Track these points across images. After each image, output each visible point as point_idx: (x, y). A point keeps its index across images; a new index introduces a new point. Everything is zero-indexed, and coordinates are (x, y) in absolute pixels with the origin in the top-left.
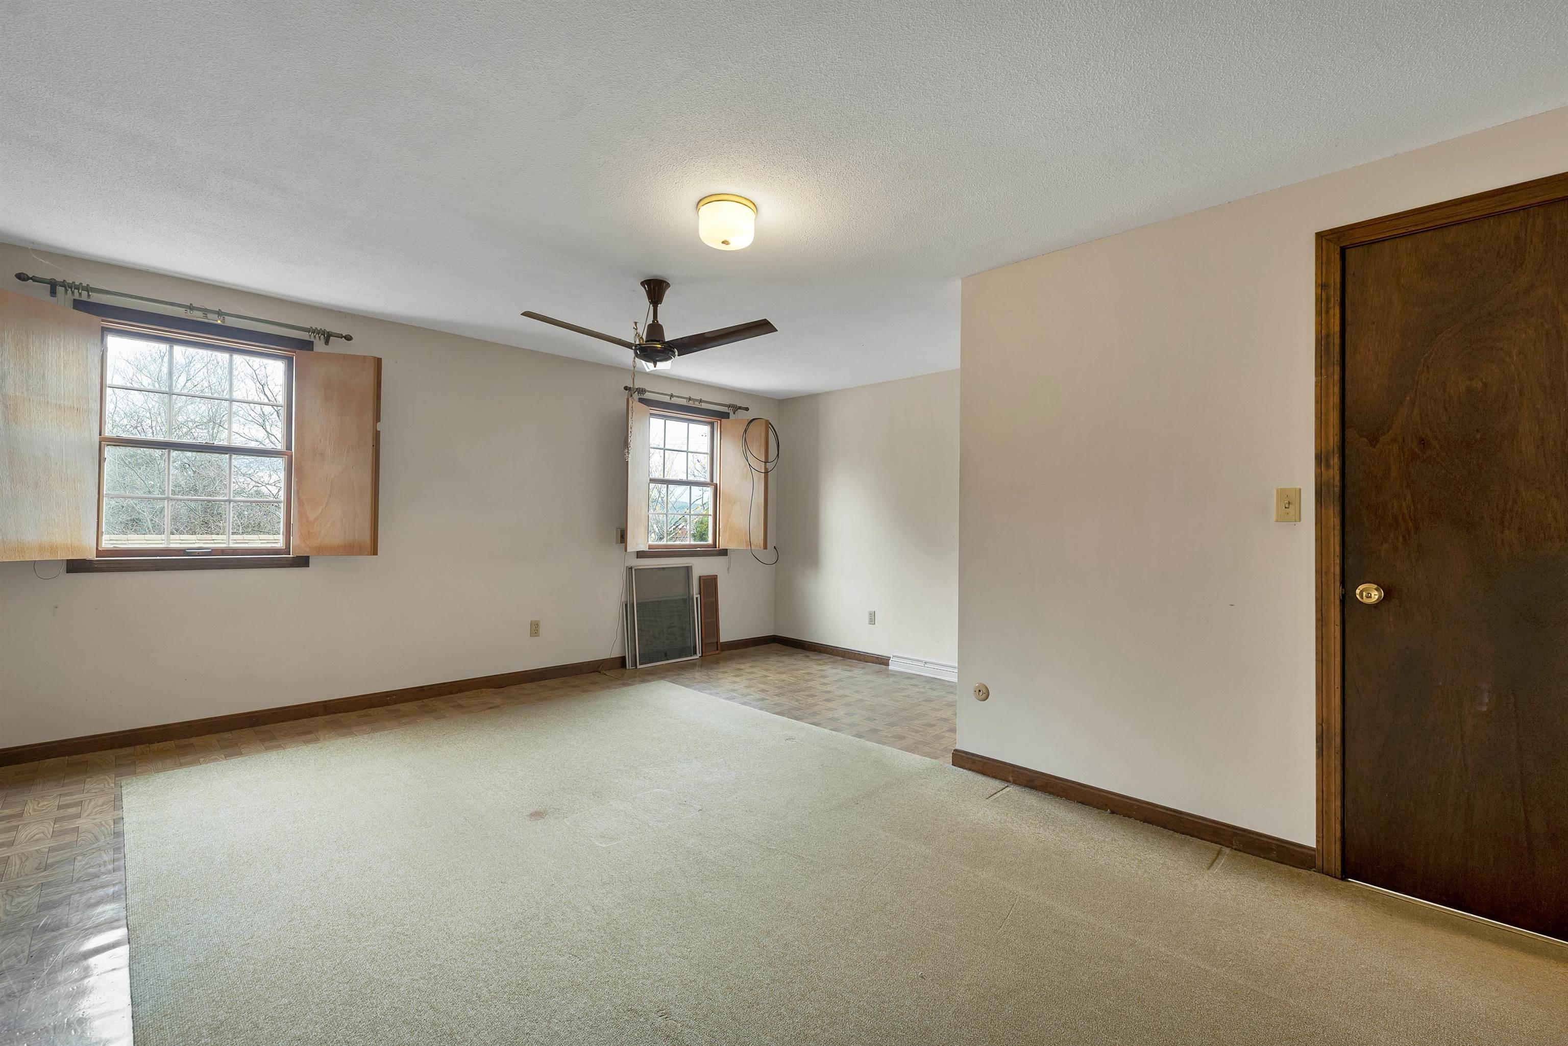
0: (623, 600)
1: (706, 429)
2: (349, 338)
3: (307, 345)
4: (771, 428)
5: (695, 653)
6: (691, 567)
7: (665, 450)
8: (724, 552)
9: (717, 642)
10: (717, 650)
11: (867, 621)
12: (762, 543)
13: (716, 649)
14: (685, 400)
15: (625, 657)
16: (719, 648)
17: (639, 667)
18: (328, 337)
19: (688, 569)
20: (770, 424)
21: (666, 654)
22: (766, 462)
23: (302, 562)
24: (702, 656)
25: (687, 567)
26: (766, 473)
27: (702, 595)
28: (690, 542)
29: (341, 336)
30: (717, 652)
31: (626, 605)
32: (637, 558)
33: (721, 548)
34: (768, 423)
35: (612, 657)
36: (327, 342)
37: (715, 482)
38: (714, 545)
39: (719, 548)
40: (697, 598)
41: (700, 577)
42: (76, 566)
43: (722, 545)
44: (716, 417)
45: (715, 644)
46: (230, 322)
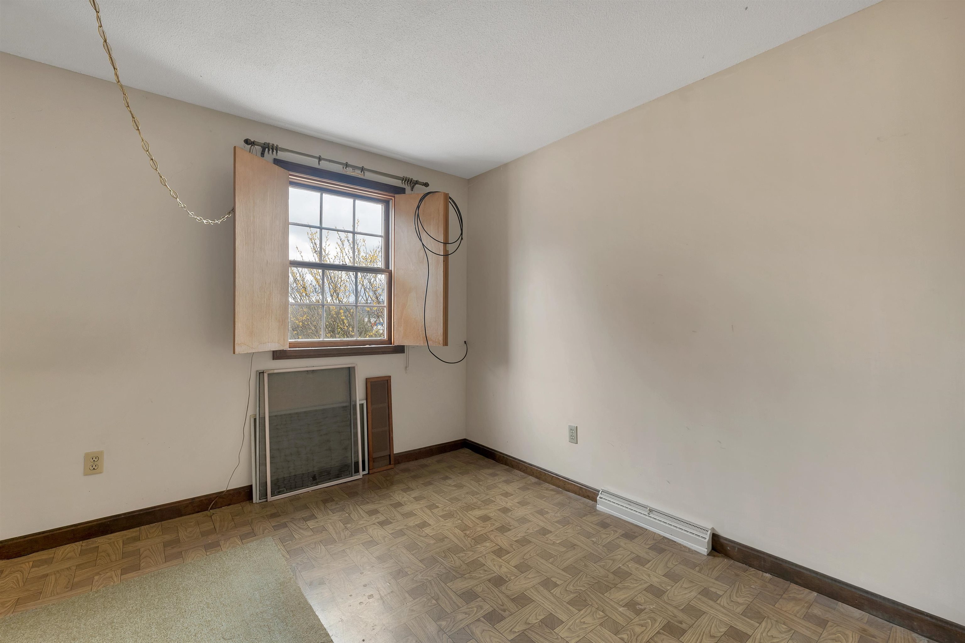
0: (251, 412)
1: (377, 209)
4: (451, 202)
5: (357, 471)
6: (354, 368)
7: (321, 228)
8: (400, 349)
9: (390, 455)
10: (390, 464)
11: (567, 438)
12: (441, 338)
13: (388, 463)
14: (341, 166)
15: (251, 486)
16: (392, 463)
17: (270, 499)
19: (350, 371)
20: (450, 198)
21: (314, 478)
22: (446, 243)
24: (369, 473)
25: (349, 368)
26: (446, 255)
27: (369, 400)
28: (357, 338)
30: (390, 467)
31: (255, 420)
32: (273, 360)
33: (396, 344)
34: (448, 199)
35: (227, 489)
37: (390, 269)
38: (390, 340)
39: (394, 345)
40: (362, 405)
41: (366, 379)
43: (397, 341)
44: (386, 191)
45: (388, 458)
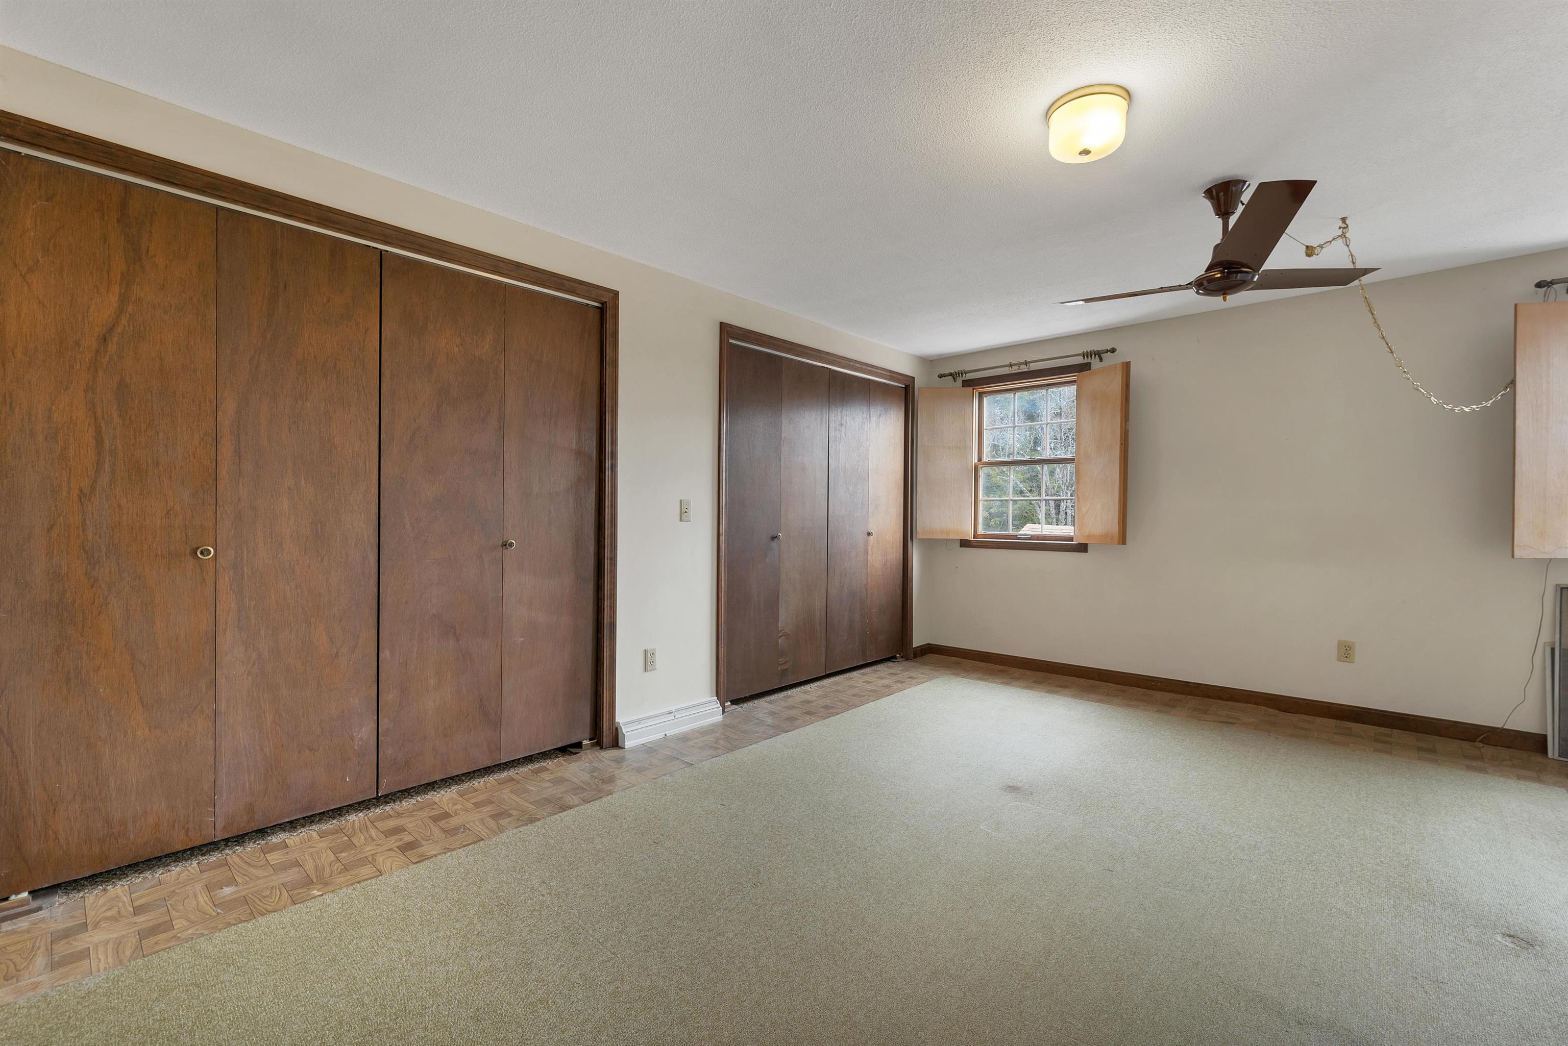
2: (1113, 351)
3: (1085, 367)
18: (1099, 354)
23: (1082, 548)
29: (1107, 351)
36: (1101, 360)
42: (964, 543)
46: (1034, 367)
